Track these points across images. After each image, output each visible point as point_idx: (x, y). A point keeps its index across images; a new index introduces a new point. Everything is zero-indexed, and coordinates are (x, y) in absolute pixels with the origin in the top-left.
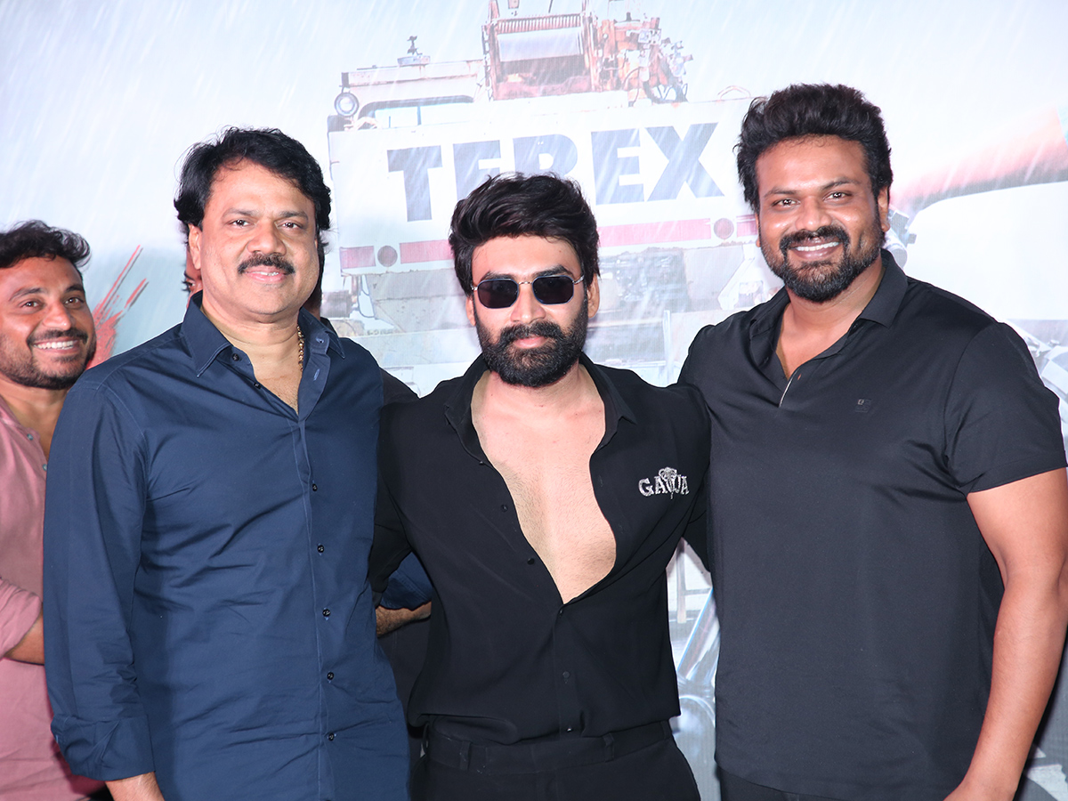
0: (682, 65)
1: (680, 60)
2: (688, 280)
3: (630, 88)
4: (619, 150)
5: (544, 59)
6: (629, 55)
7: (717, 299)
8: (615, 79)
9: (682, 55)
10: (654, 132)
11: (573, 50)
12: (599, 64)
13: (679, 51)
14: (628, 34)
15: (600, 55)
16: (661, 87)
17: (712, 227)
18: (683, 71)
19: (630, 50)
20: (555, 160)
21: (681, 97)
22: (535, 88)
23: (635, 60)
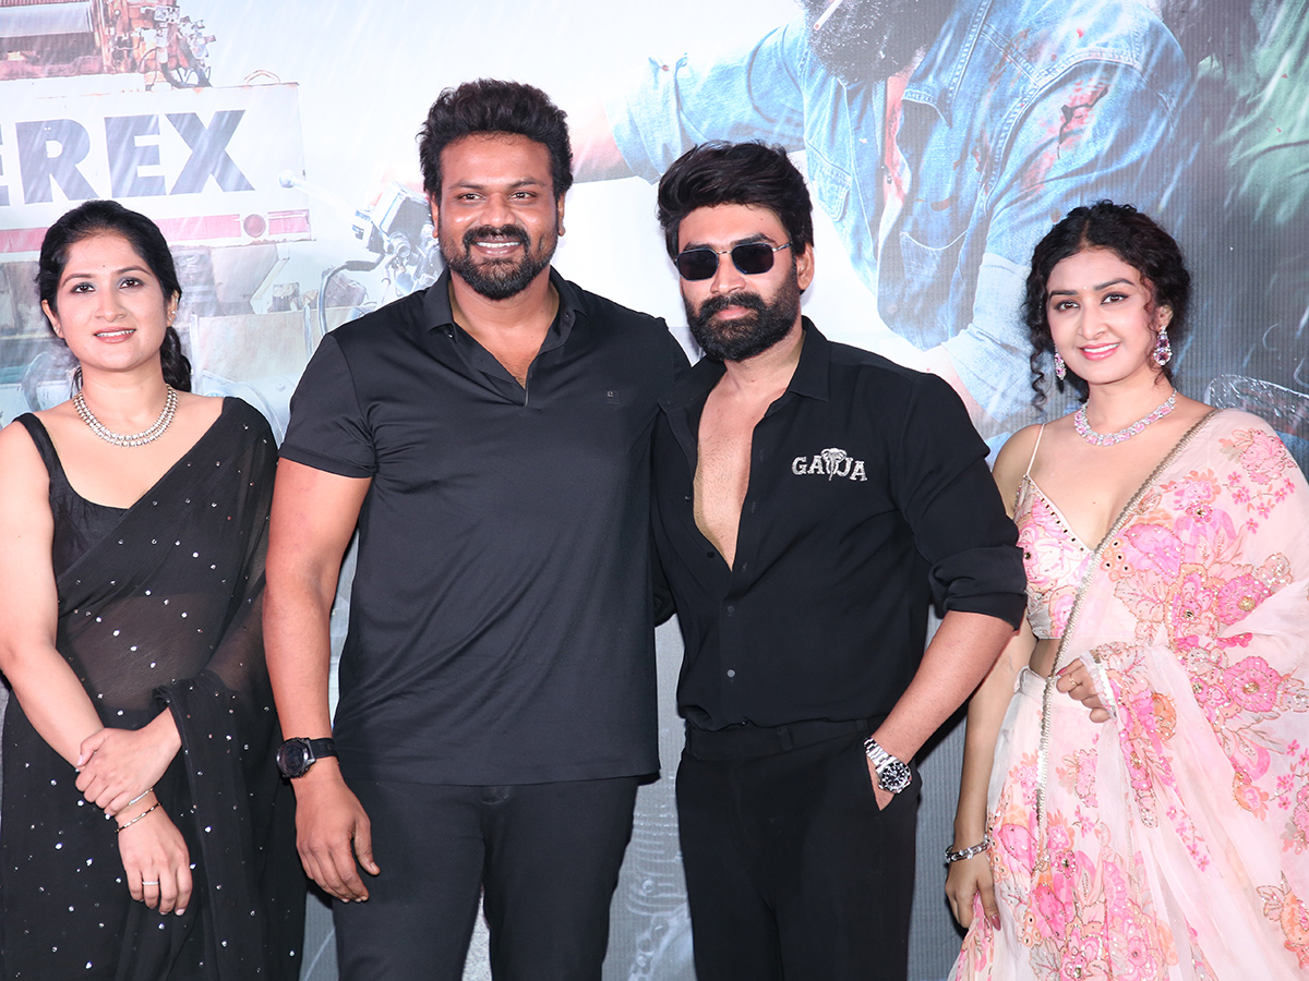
0: (203, 46)
1: (201, 41)
2: (217, 282)
3: (146, 72)
4: (136, 137)
5: (46, 36)
6: (145, 34)
7: (249, 302)
8: (130, 60)
9: (204, 35)
10: (174, 119)
11: (82, 26)
12: (111, 44)
13: (200, 31)
14: (143, 11)
15: (112, 33)
16: (181, 69)
17: (242, 223)
18: (204, 54)
19: (145, 29)
20: (64, 149)
21: (204, 82)
22: (39, 67)
23: (151, 40)
